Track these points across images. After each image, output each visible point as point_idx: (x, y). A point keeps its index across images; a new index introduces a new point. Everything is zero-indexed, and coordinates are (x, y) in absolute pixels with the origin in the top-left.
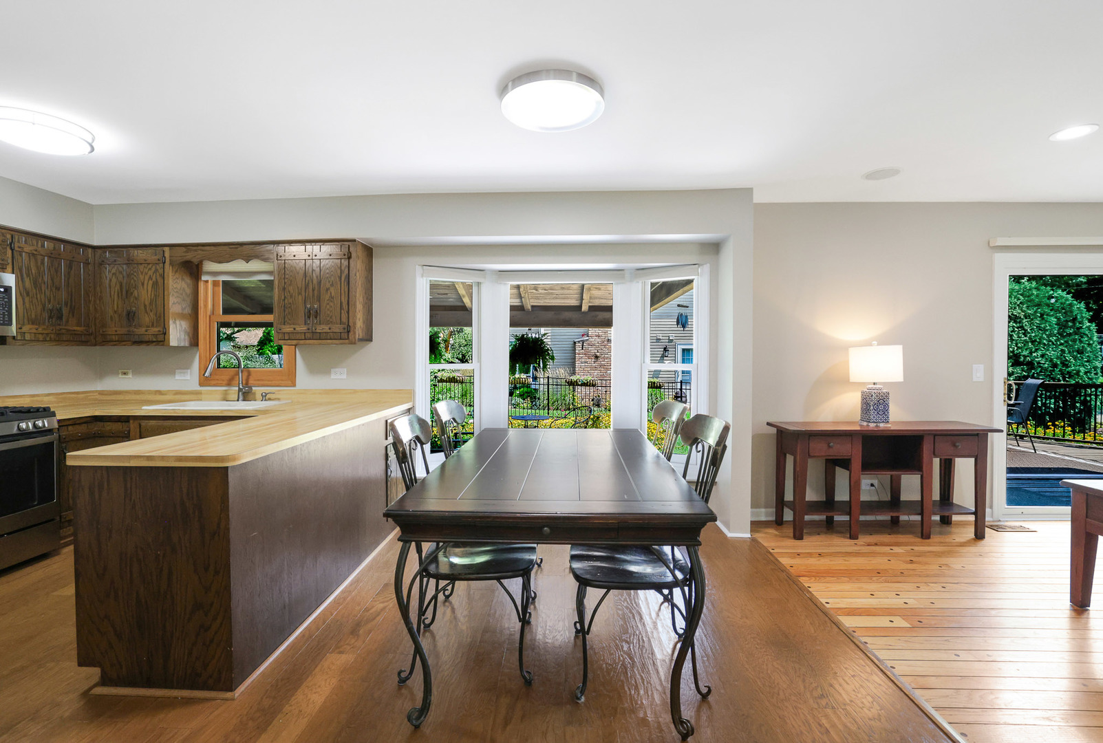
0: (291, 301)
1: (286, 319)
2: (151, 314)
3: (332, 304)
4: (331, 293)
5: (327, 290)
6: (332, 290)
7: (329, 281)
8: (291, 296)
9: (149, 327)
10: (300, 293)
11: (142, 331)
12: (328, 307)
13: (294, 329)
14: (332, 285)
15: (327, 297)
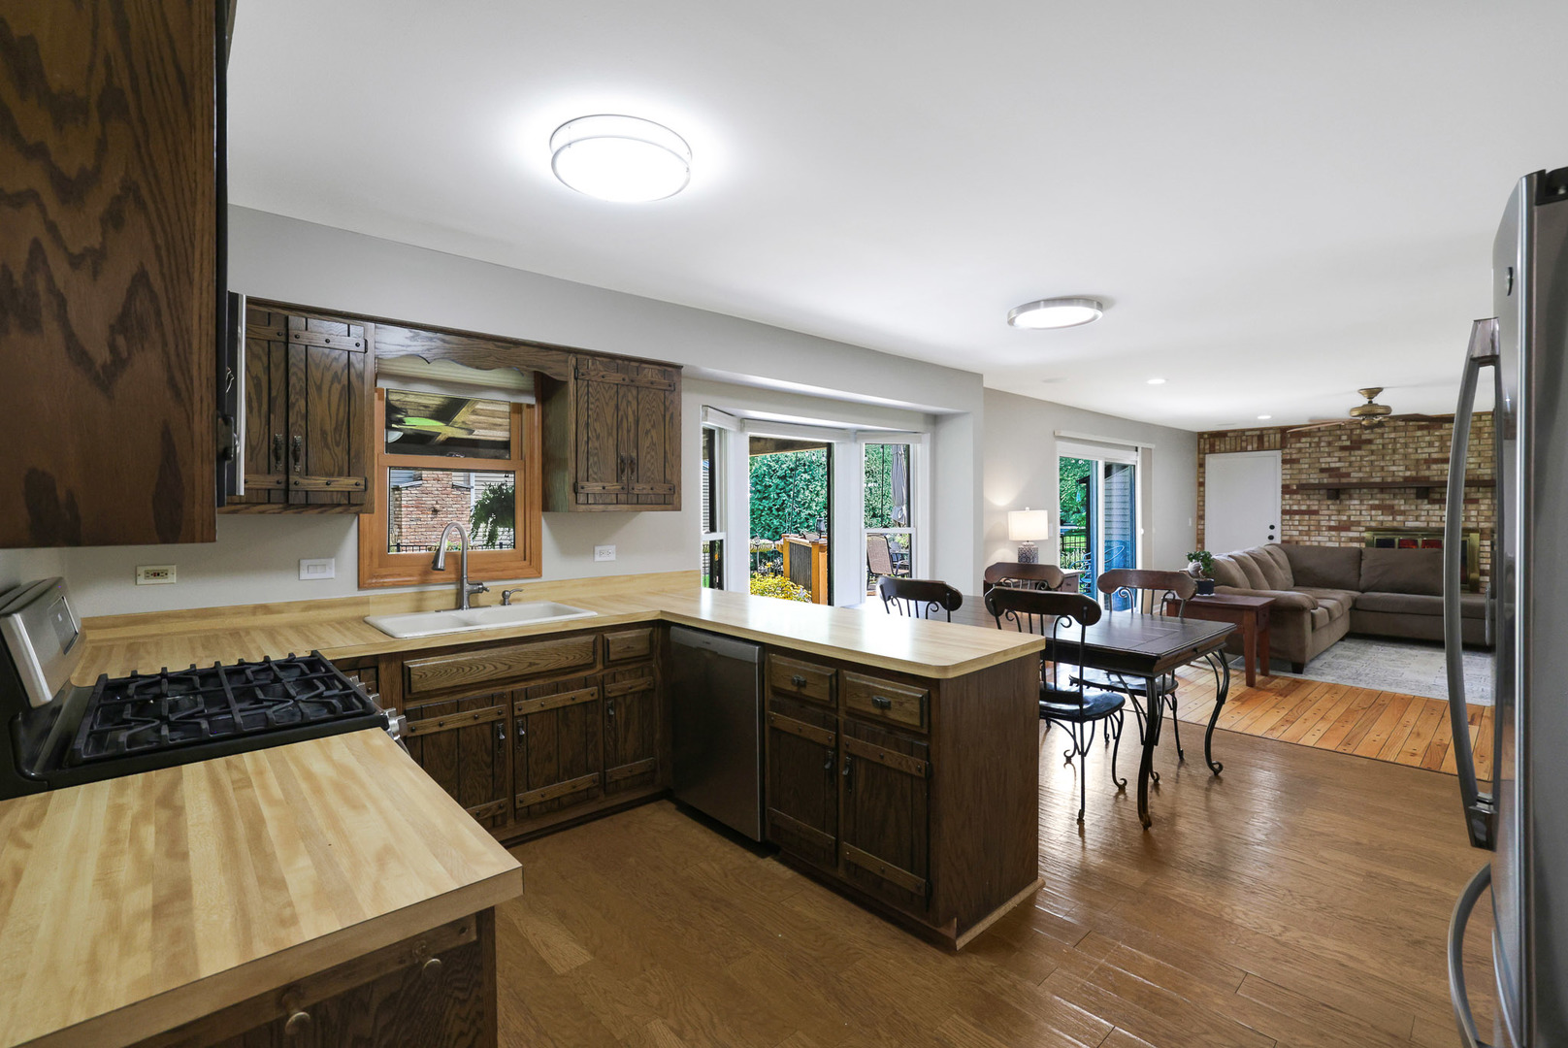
0: (597, 444)
1: (590, 471)
2: (338, 450)
3: (653, 453)
4: (652, 437)
5: (647, 432)
6: (653, 433)
7: (650, 421)
8: (598, 437)
9: (332, 475)
10: (610, 434)
11: (318, 482)
12: (649, 457)
13: (604, 488)
14: (653, 426)
15: (647, 443)
